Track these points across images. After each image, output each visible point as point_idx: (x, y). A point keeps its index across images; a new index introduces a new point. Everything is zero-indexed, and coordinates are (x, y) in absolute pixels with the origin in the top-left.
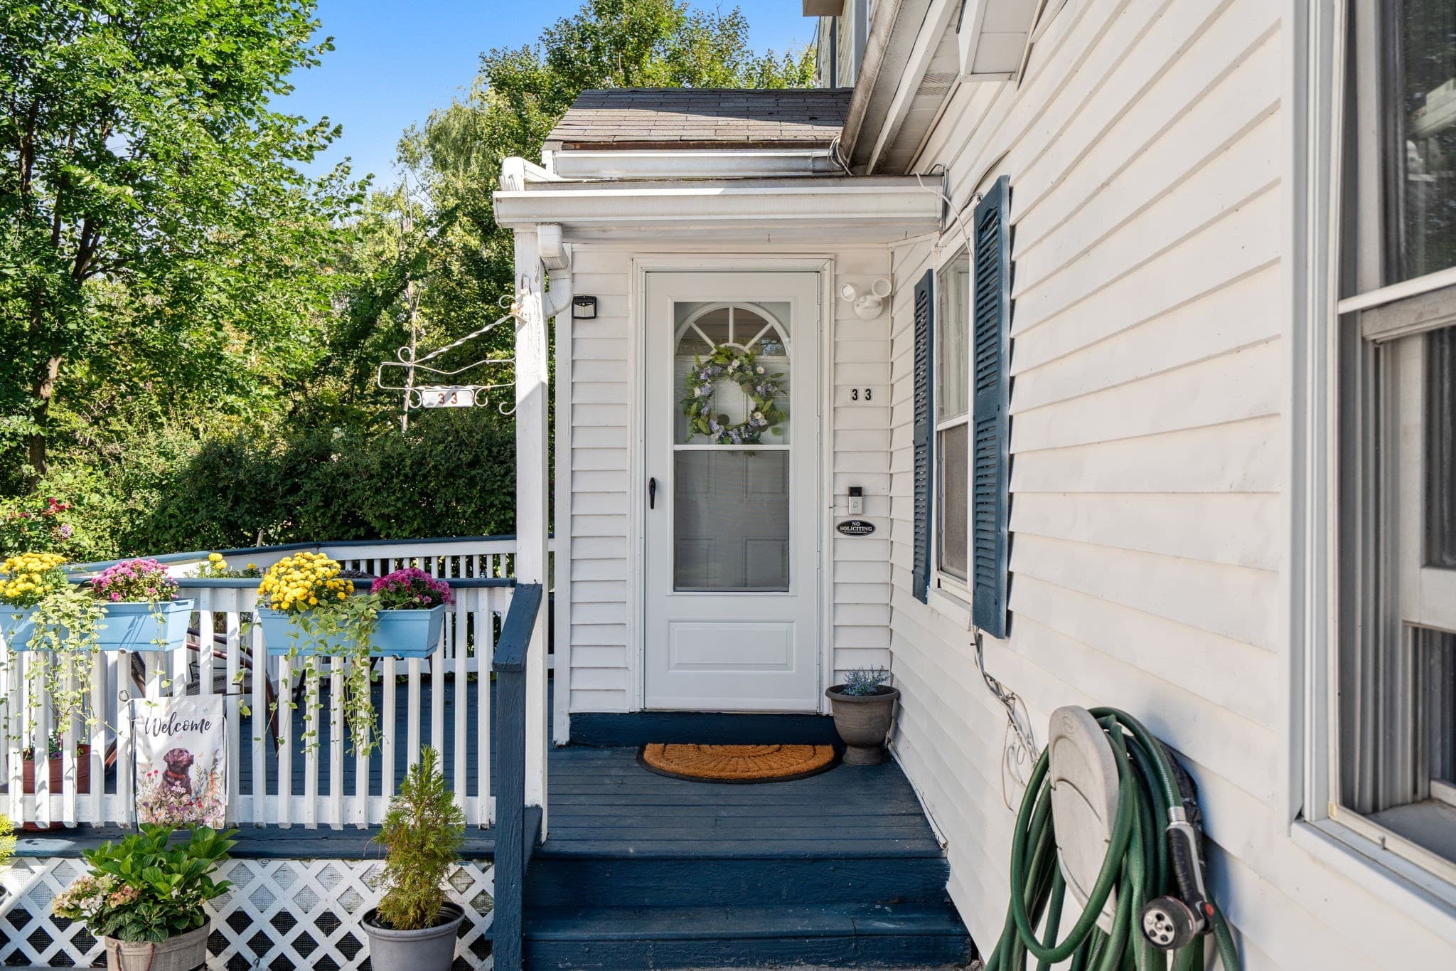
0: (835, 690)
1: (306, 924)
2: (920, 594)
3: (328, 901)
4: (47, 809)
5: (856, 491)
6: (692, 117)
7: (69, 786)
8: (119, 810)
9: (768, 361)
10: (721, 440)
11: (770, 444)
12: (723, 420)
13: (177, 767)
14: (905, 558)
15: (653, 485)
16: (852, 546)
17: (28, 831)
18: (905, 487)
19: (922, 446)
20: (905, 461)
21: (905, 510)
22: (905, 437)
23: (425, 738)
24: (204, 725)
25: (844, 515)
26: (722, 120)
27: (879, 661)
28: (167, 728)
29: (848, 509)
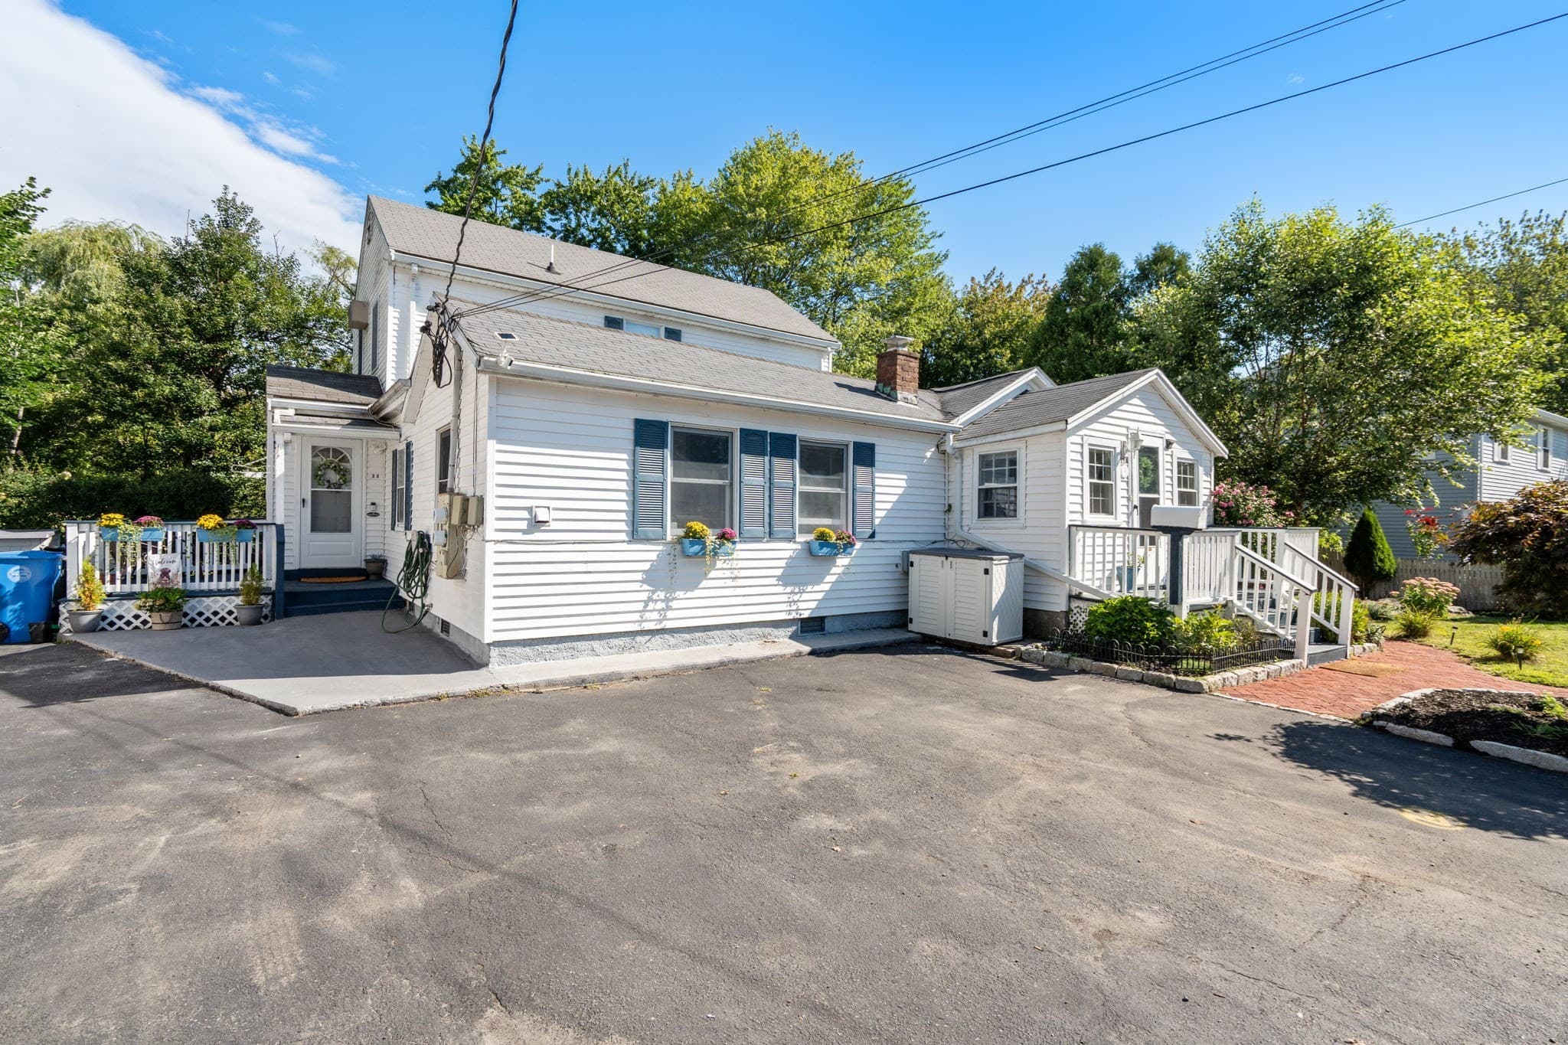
0: (366, 561)
1: (208, 614)
2: (393, 529)
3: (216, 608)
4: (118, 588)
5: (373, 504)
6: (317, 386)
7: (118, 582)
8: (146, 588)
9: (343, 465)
10: (329, 487)
11: (345, 490)
12: (329, 481)
13: (165, 573)
14: (389, 522)
15: (304, 500)
16: (371, 520)
17: (110, 595)
18: (389, 502)
19: (394, 492)
20: (389, 496)
21: (389, 509)
22: (389, 489)
23: (254, 550)
24: (173, 562)
25: (369, 511)
26: (328, 389)
27: (380, 553)
28: (161, 563)
29: (371, 509)
